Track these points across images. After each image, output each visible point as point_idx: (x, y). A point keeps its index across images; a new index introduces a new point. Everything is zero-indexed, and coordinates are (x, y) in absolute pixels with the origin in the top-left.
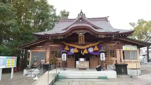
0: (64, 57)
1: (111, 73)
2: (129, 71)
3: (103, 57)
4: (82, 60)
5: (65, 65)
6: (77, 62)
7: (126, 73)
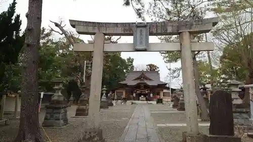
0: (134, 95)
1: (154, 102)
2: (164, 102)
3: (151, 95)
4: (142, 96)
5: (134, 99)
6: (140, 98)
7: (162, 102)
